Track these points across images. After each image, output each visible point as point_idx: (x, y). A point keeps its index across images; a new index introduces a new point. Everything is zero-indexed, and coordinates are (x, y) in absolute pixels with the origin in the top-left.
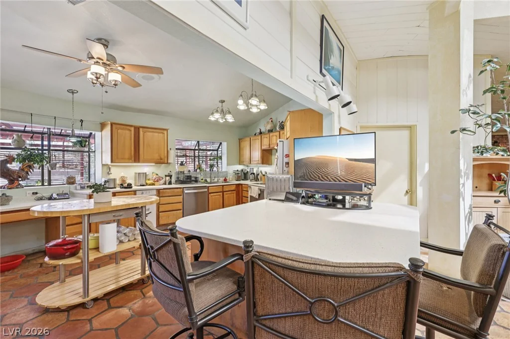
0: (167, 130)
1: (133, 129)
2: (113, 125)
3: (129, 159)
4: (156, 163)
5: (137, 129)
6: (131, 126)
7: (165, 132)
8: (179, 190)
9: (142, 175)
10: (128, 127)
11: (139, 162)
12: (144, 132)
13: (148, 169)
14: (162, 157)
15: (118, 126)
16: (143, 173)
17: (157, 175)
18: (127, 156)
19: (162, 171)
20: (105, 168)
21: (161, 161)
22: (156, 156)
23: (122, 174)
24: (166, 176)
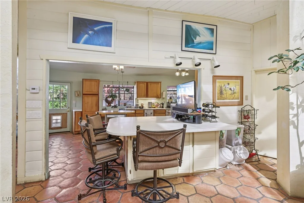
0: (161, 82)
1: (145, 83)
2: (138, 83)
3: (144, 96)
4: (157, 98)
5: (147, 83)
6: (145, 82)
7: (160, 83)
8: (164, 111)
9: (150, 103)
10: (144, 83)
11: (148, 97)
12: (150, 84)
13: (154, 101)
14: (158, 95)
15: (139, 83)
16: (151, 102)
17: (158, 103)
18: (143, 95)
19: (160, 101)
20: (137, 100)
21: (158, 97)
22: (155, 95)
23: (142, 103)
24: (161, 104)
